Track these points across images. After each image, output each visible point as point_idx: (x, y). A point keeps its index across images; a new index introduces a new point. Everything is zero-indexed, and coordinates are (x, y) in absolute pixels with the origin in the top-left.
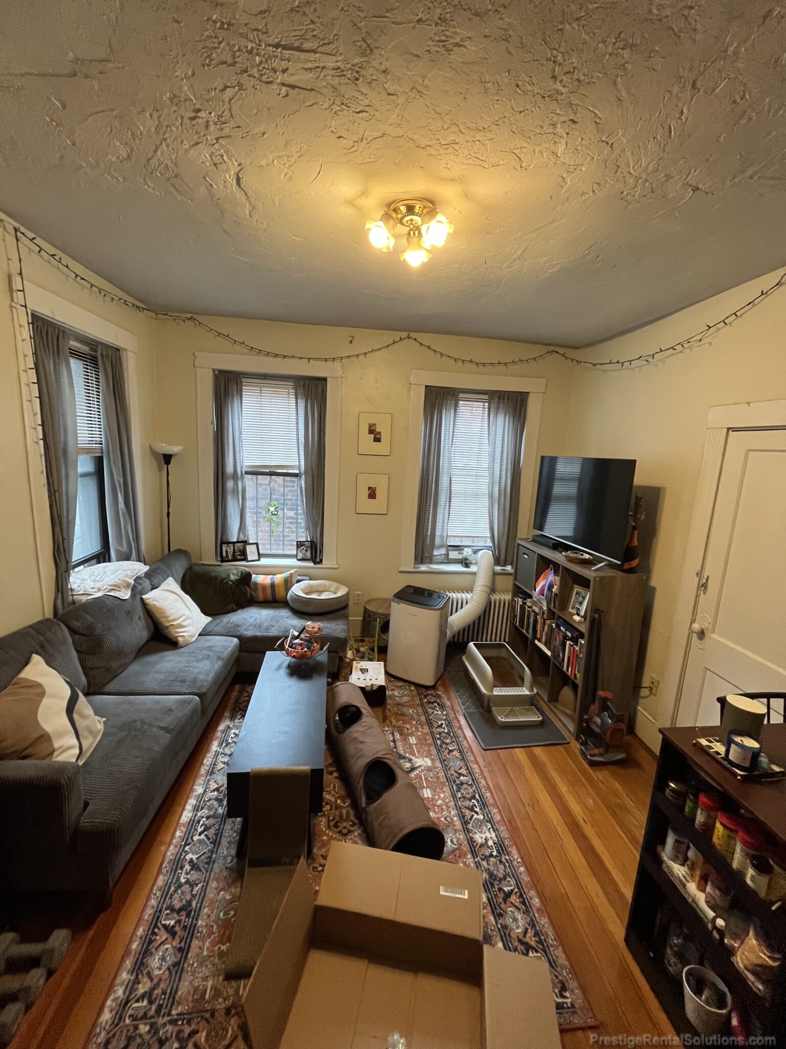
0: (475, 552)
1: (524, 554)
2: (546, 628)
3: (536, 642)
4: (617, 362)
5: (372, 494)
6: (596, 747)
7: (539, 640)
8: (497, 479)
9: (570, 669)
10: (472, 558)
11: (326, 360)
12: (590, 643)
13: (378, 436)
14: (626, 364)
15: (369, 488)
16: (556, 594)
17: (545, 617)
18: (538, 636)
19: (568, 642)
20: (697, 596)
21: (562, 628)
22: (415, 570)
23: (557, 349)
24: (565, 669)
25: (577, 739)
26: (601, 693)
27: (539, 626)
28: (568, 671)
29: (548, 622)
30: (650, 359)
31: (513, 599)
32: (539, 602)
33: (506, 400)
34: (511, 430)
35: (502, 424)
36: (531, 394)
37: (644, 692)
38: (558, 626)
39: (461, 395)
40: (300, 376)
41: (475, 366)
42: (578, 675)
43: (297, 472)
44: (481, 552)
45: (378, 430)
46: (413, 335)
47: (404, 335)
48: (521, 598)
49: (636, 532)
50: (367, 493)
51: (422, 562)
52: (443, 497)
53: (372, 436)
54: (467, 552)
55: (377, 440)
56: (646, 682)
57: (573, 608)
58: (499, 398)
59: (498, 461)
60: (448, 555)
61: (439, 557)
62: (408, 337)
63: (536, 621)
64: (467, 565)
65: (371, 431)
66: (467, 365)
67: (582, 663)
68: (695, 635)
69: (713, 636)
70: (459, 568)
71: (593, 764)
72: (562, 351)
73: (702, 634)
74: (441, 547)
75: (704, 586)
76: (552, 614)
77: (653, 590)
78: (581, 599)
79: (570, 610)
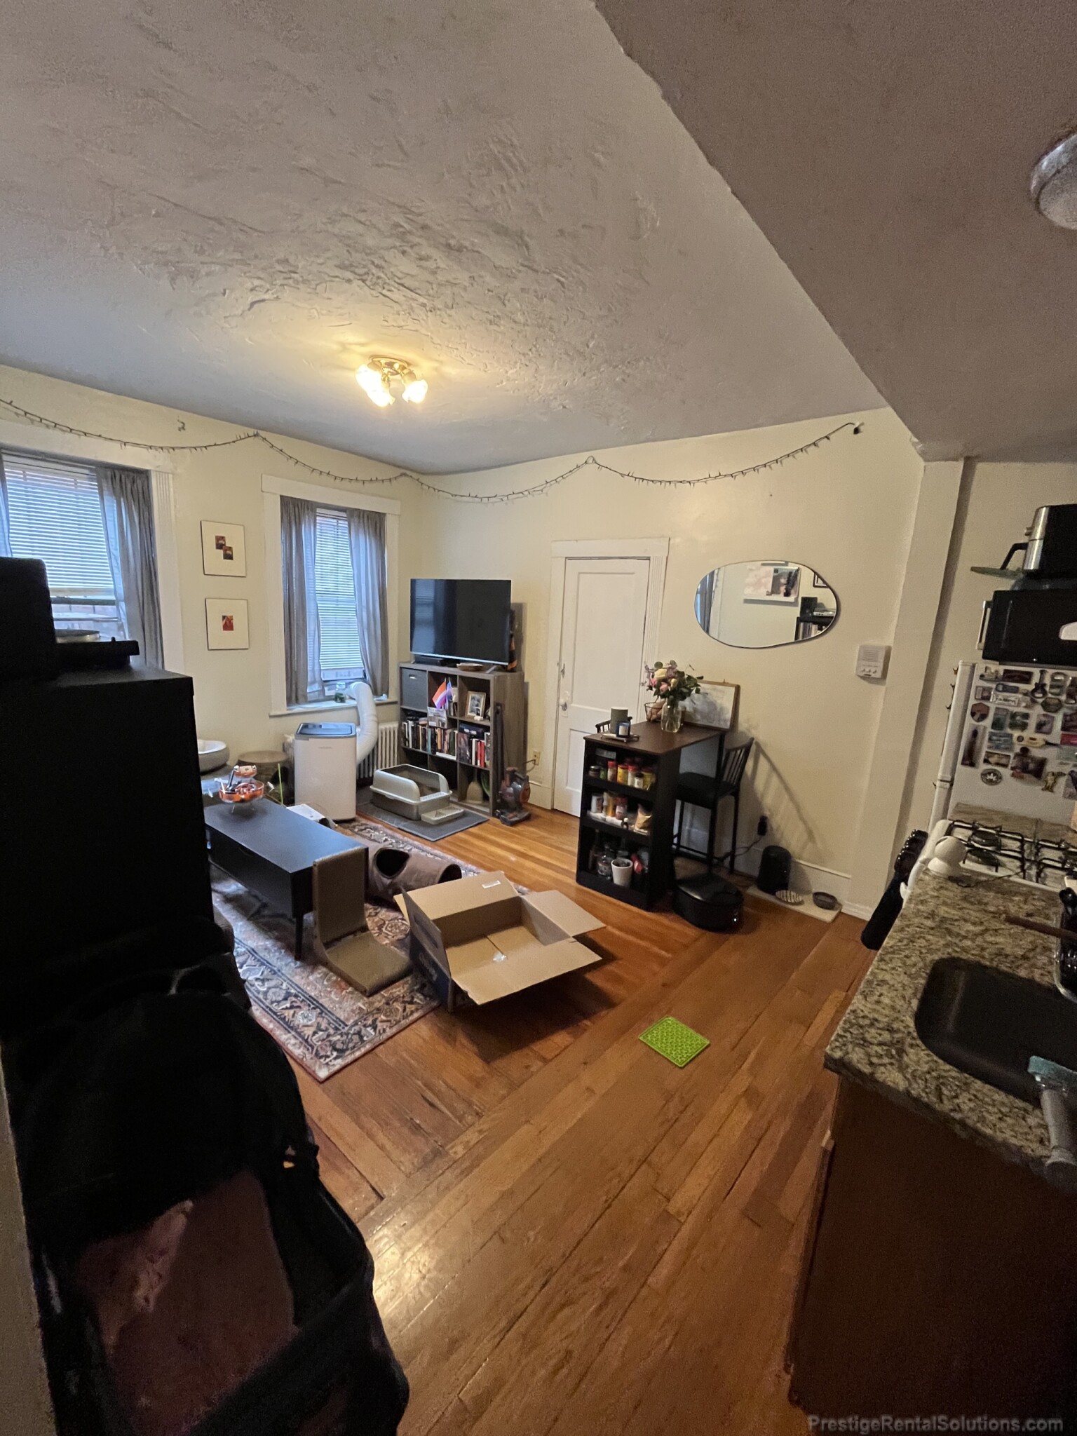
0: (348, 684)
1: (410, 676)
2: (447, 737)
3: (438, 754)
4: (476, 497)
5: (228, 625)
6: (511, 812)
7: (441, 751)
8: (364, 604)
9: (479, 761)
10: (345, 693)
11: (151, 447)
12: (495, 733)
13: (228, 552)
14: (485, 500)
15: (224, 617)
16: (456, 704)
17: (446, 727)
18: (439, 747)
19: (474, 740)
20: (559, 680)
21: (466, 731)
22: (289, 712)
23: (408, 473)
24: (473, 763)
25: (494, 815)
26: (509, 769)
27: (439, 740)
28: (476, 763)
29: (448, 731)
30: (505, 499)
31: (400, 725)
32: (437, 715)
33: (366, 519)
34: (374, 550)
35: (365, 543)
36: (388, 515)
37: (529, 766)
38: (461, 731)
39: (318, 510)
40: (108, 464)
41: (333, 479)
42: (488, 763)
43: (112, 598)
44: (353, 685)
45: (227, 545)
46: (262, 433)
47: (251, 432)
48: (411, 720)
49: (513, 639)
50: (221, 623)
51: (297, 701)
52: (311, 627)
53: (221, 552)
54: (339, 687)
55: (229, 557)
56: (530, 757)
57: (472, 711)
58: (359, 517)
59: (363, 585)
60: (323, 691)
61: (312, 694)
62: (256, 435)
63: (434, 736)
64: (342, 700)
65: (220, 546)
66: (324, 476)
67: (491, 751)
68: (561, 707)
69: (573, 705)
70: (333, 704)
71: (513, 824)
72: (414, 475)
73: (565, 707)
74: (313, 682)
75: (563, 671)
76: (452, 723)
77: (527, 684)
78: (476, 702)
79: (469, 714)
